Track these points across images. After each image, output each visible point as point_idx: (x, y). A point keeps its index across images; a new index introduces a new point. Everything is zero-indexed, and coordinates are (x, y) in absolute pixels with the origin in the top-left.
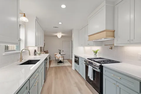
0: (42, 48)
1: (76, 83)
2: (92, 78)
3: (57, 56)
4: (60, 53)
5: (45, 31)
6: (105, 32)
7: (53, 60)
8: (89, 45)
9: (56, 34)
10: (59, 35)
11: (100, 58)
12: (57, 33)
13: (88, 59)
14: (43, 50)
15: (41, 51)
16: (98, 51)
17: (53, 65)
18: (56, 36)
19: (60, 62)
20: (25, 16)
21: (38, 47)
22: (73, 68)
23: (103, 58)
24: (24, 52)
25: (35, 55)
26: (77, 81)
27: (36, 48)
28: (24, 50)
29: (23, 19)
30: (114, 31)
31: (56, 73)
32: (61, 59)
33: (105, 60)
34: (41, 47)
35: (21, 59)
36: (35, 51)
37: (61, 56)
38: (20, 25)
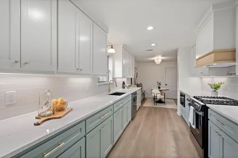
0: (133, 80)
1: (174, 131)
2: (193, 124)
3: (153, 91)
4: (159, 88)
5: (135, 58)
6: (213, 54)
7: (150, 98)
8: (203, 74)
9: (153, 59)
10: (158, 59)
11: (223, 98)
12: (153, 56)
13: (194, 97)
14: (135, 82)
15: (132, 83)
16: (221, 85)
17: (149, 104)
18: (153, 61)
19: (160, 101)
20: (112, 48)
21: (128, 79)
22: (179, 113)
23: (226, 98)
24: (112, 84)
25: (124, 87)
26: (176, 129)
27: (125, 80)
28: (111, 82)
29: (111, 51)
30: (235, 51)
31: (148, 115)
32: (159, 96)
33: (228, 100)
34: (131, 79)
35: (109, 90)
36: (124, 83)
37: (159, 92)
38: (108, 56)
